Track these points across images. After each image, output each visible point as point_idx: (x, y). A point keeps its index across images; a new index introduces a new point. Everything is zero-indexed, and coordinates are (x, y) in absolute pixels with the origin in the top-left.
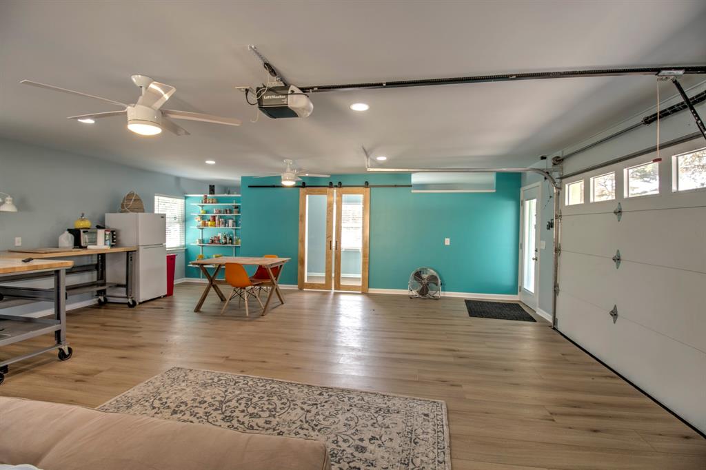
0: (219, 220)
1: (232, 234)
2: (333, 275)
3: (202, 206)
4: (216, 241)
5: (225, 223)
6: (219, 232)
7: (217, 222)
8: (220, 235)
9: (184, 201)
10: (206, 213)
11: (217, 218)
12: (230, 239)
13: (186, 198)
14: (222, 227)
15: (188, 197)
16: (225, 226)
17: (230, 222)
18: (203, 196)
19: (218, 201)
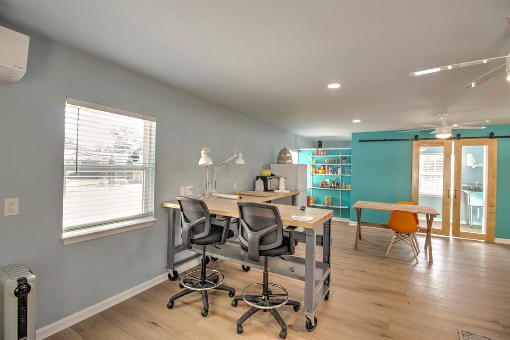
0: (328, 168)
1: (339, 180)
2: (451, 221)
3: (313, 157)
4: (325, 186)
5: (335, 171)
6: (328, 178)
7: (326, 170)
8: (327, 180)
9: (297, 153)
10: (316, 163)
11: (326, 167)
12: (337, 184)
13: (299, 151)
14: (331, 174)
15: (301, 151)
16: (334, 173)
17: (340, 170)
18: (315, 149)
19: (328, 153)
